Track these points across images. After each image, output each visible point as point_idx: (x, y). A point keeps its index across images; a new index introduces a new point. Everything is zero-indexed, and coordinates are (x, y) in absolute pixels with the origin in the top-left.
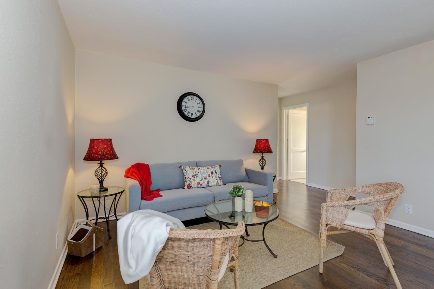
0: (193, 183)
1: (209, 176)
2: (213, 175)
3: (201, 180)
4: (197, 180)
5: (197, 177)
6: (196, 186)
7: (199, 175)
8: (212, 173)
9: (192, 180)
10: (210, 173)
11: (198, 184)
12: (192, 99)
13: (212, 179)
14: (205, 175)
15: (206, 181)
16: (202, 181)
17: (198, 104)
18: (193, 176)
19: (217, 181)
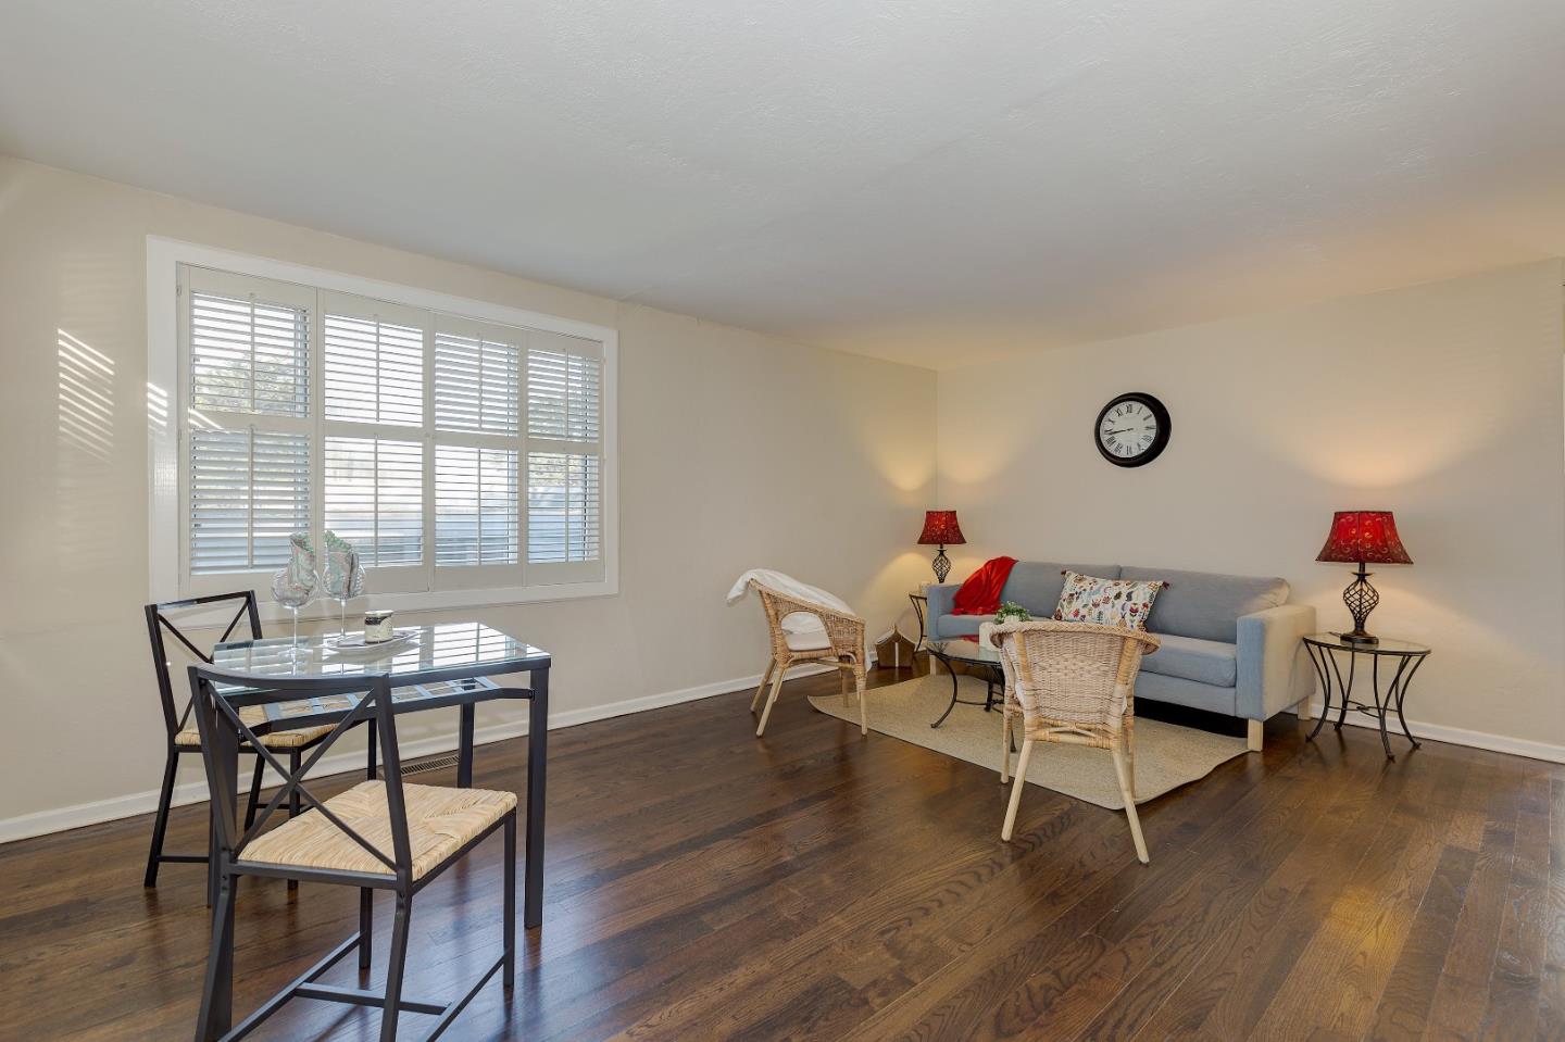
0: (1066, 610)
1: (1106, 600)
2: (1116, 602)
3: (1085, 606)
4: (1077, 604)
5: (1078, 598)
6: (1071, 617)
7: (1084, 596)
8: (1118, 596)
9: (1065, 603)
10: (1112, 595)
11: (1077, 613)
12: (1129, 410)
13: (1110, 609)
14: (1098, 598)
15: (1095, 612)
16: (1087, 609)
17: (1145, 419)
18: (1072, 595)
19: (1123, 617)
